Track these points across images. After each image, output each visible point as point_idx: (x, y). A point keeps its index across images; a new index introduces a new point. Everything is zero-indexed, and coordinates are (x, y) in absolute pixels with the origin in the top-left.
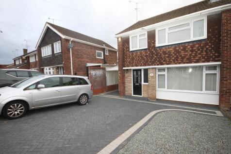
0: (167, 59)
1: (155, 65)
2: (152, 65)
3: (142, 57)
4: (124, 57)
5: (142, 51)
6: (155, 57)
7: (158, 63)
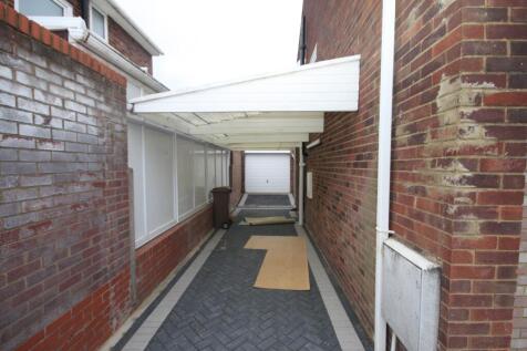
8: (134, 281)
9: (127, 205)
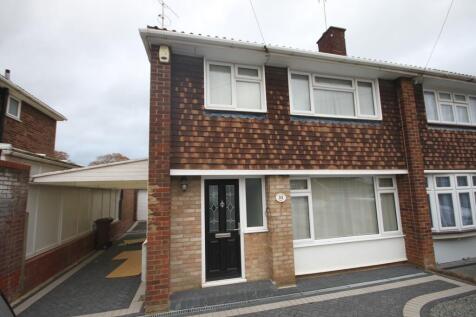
0: (319, 153)
1: (290, 167)
2: (282, 165)
3: (248, 136)
4: (174, 128)
5: (251, 119)
6: (290, 143)
7: (298, 162)
8: (23, 277)
9: (23, 233)
